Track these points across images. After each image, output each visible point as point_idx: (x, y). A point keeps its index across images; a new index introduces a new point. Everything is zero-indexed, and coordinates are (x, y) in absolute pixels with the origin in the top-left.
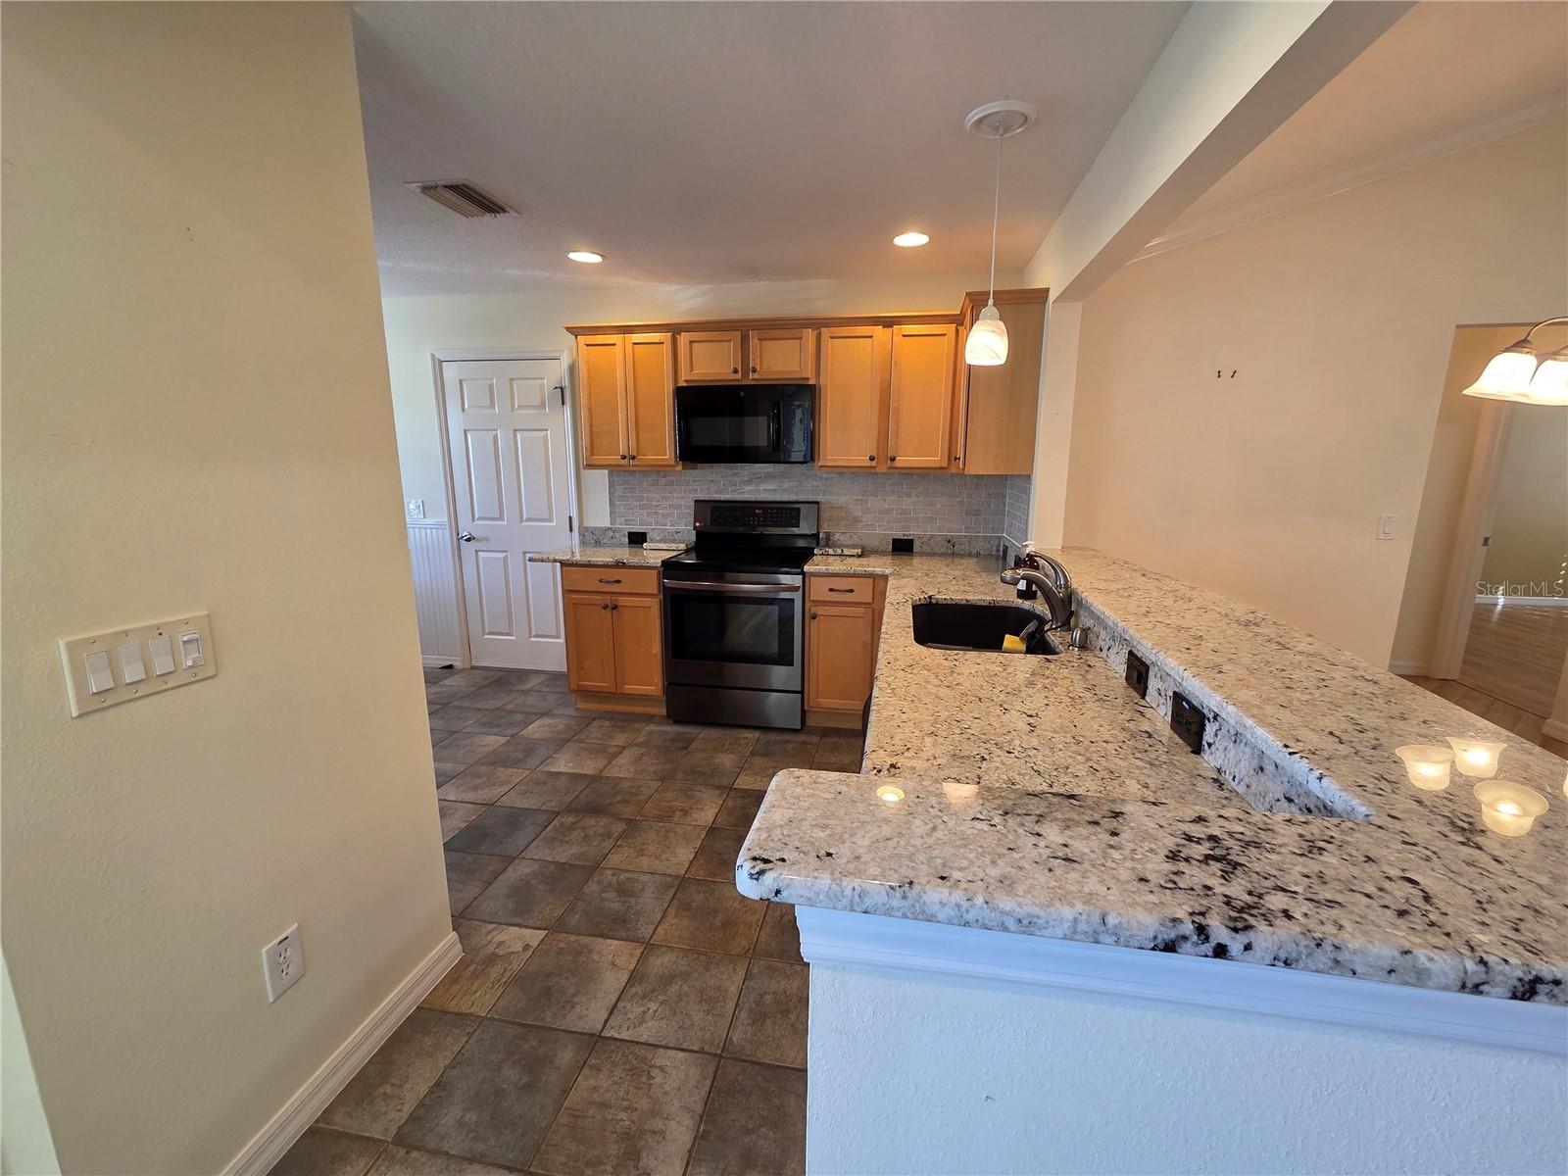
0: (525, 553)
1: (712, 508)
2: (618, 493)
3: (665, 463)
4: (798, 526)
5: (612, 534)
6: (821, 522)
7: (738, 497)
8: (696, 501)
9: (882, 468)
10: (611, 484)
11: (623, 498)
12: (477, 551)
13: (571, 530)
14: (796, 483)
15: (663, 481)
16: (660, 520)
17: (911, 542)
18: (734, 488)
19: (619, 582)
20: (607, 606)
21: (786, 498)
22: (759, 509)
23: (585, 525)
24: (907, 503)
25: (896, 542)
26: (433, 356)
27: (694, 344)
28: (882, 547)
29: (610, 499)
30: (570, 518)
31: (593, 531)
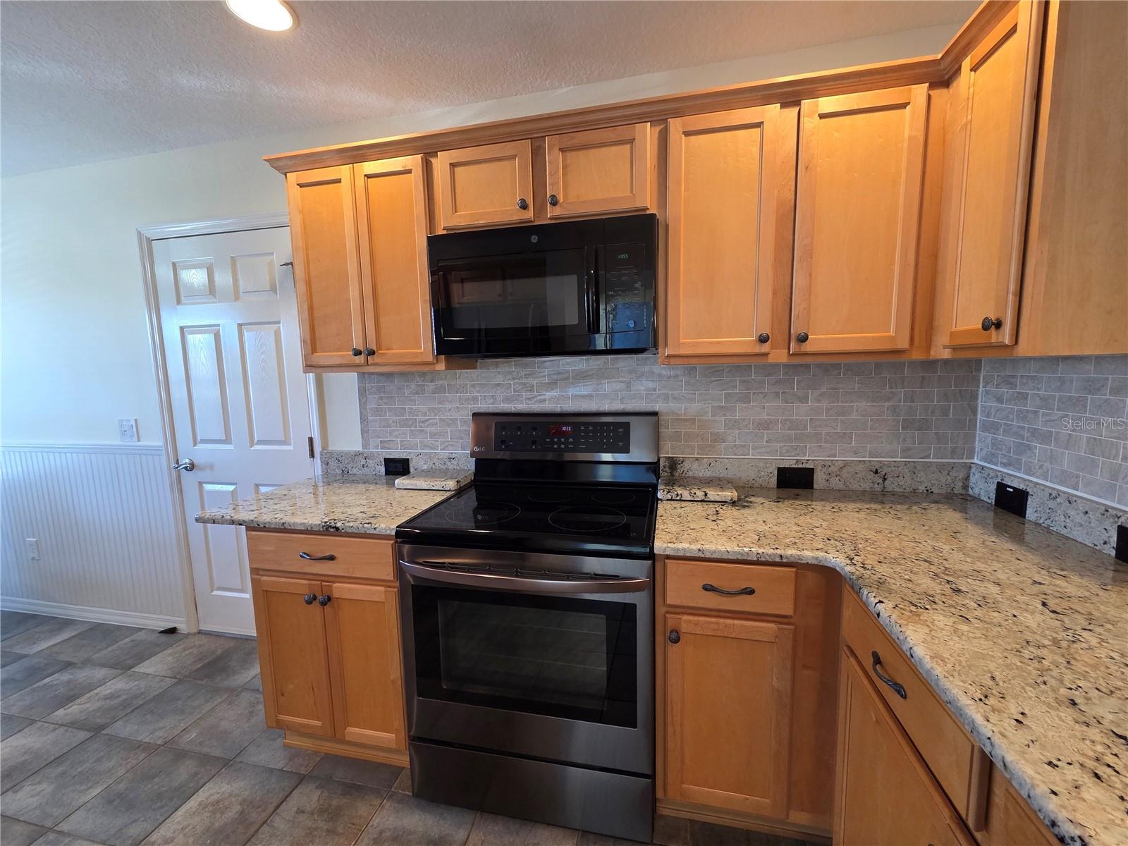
0: (257, 486)
1: (497, 424)
2: (372, 405)
3: (419, 360)
4: (626, 450)
5: (363, 462)
6: (661, 443)
7: (536, 407)
8: (474, 415)
9: (779, 356)
10: (362, 393)
11: (377, 411)
12: (201, 484)
13: (312, 455)
14: (623, 385)
15: (431, 386)
16: (429, 441)
17: (811, 472)
18: (529, 394)
19: (332, 558)
20: (315, 598)
21: (606, 406)
22: (567, 424)
23: (331, 448)
24: (800, 411)
25: (782, 472)
26: (139, 234)
27: (458, 170)
28: (759, 481)
29: (361, 413)
30: (311, 440)
31: (340, 457)
